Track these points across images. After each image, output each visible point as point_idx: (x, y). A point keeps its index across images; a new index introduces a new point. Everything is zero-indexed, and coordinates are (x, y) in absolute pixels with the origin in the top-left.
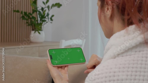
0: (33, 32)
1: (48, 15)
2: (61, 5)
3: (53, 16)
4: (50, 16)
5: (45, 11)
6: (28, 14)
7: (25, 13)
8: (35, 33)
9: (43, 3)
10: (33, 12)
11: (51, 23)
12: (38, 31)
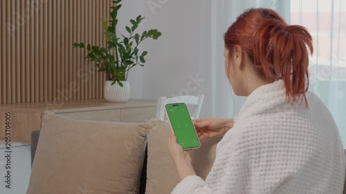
0: (109, 83)
1: (136, 51)
2: (159, 34)
3: (145, 53)
4: (139, 54)
5: (131, 44)
6: (100, 50)
7: (96, 49)
8: (113, 84)
9: (128, 29)
10: (110, 48)
11: (143, 66)
12: (118, 80)
